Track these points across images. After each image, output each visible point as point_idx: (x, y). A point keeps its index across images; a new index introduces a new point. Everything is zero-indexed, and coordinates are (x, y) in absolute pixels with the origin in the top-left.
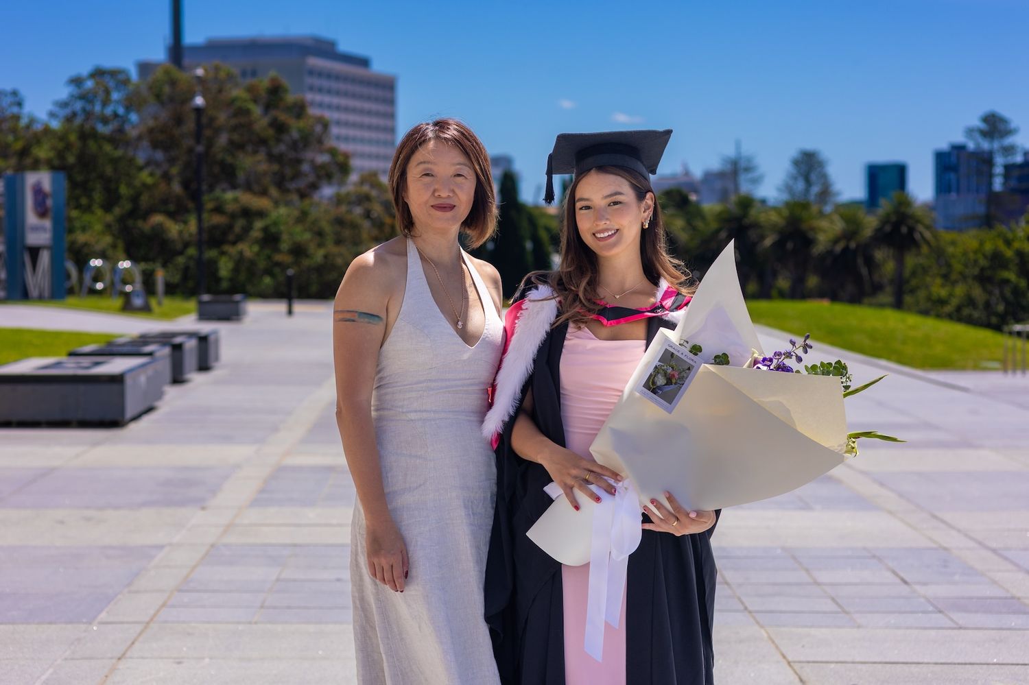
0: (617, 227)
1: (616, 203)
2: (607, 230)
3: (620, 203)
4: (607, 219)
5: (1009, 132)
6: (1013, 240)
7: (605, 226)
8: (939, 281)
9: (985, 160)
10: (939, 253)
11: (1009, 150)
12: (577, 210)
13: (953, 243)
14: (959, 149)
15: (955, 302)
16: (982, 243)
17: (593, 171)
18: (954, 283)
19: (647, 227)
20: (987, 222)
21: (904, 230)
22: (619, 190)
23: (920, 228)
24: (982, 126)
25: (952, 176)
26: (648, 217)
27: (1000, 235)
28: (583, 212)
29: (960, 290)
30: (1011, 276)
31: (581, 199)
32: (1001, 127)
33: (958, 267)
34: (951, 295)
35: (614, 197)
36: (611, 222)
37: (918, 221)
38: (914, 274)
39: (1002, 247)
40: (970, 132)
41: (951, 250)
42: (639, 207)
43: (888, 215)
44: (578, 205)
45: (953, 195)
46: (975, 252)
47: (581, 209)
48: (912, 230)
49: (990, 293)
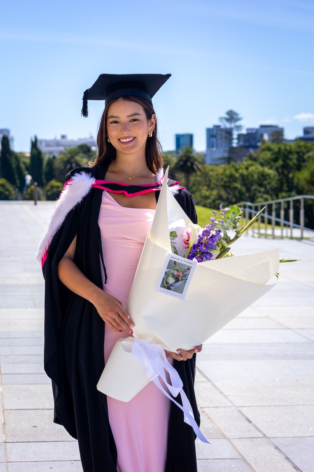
0: (135, 136)
1: (134, 120)
2: (128, 137)
3: (138, 120)
4: (129, 130)
5: (238, 119)
6: (239, 169)
7: (127, 135)
8: (205, 188)
9: (229, 132)
10: (205, 175)
11: (239, 128)
12: (108, 124)
13: (212, 170)
14: (217, 127)
15: (212, 197)
16: (225, 170)
17: (120, 99)
18: (213, 189)
19: (151, 136)
20: (228, 160)
21: (189, 164)
22: (137, 112)
23: (196, 163)
24: (227, 116)
25: (214, 140)
26: (152, 129)
27: (233, 167)
28: (113, 125)
29: (215, 192)
30: (238, 185)
31: (113, 117)
32: (235, 116)
33: (214, 181)
34: (210, 195)
35: (134, 116)
36: (131, 132)
37: (195, 160)
38: (194, 185)
39: (234, 172)
40: (221, 119)
41: (211, 173)
42: (148, 124)
43: (182, 157)
44: (110, 120)
45: (214, 149)
46: (222, 174)
47: (112, 123)
48: (192, 164)
49: (229, 194)
